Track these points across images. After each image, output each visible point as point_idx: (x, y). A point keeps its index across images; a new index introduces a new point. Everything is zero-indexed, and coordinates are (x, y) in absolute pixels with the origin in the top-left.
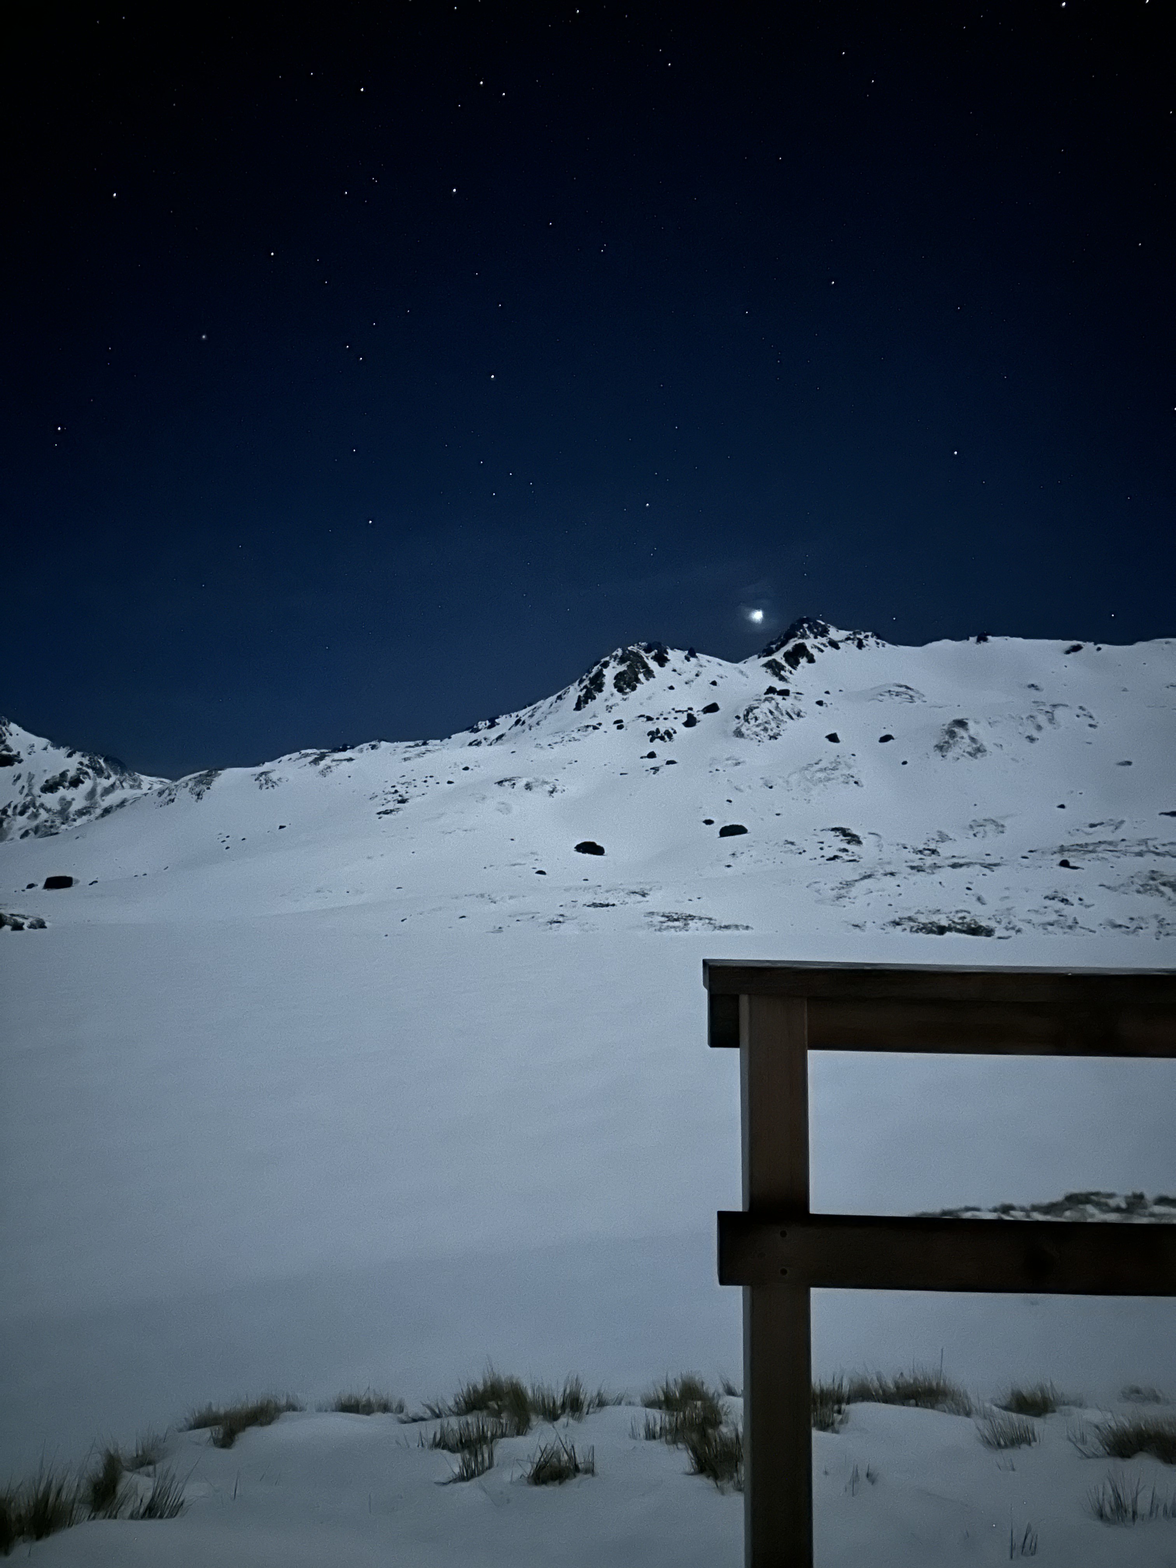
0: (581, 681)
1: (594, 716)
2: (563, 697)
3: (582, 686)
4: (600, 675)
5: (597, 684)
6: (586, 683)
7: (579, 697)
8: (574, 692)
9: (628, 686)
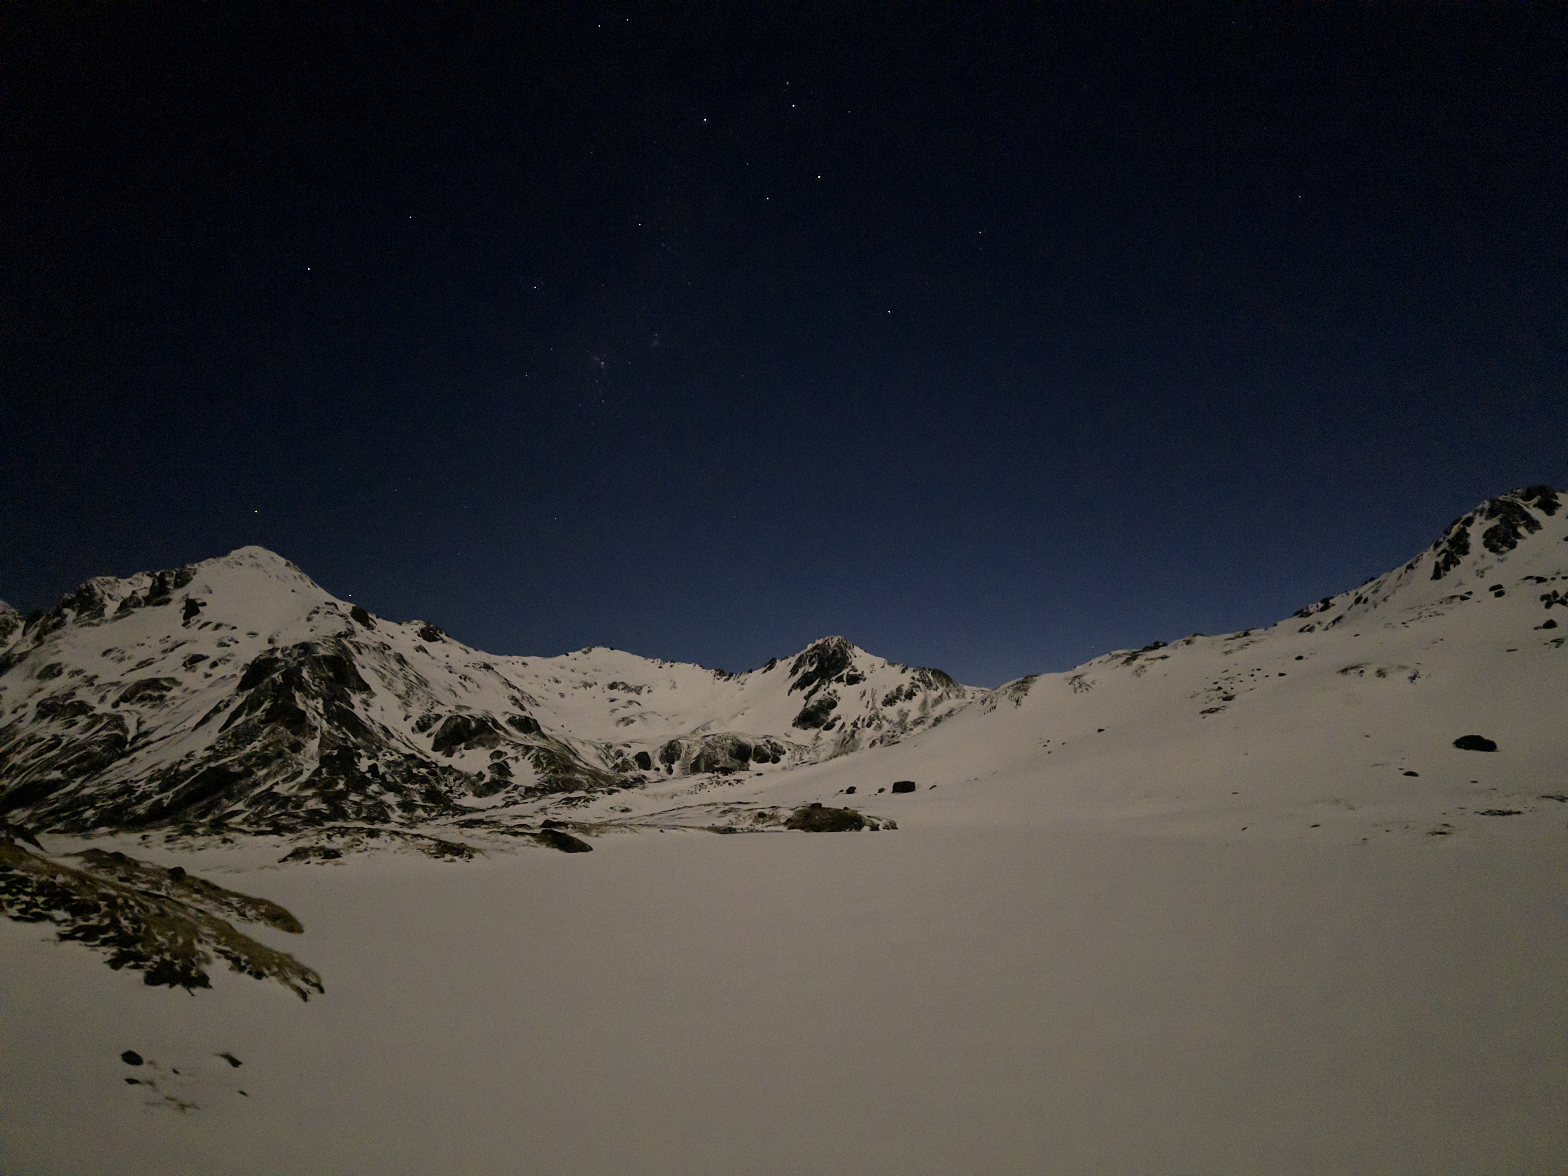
0: (1437, 545)
1: (1461, 584)
2: (1415, 566)
3: (1439, 550)
4: (1462, 535)
5: (1460, 545)
6: (1445, 545)
7: (1437, 563)
8: (1429, 559)
9: (1504, 543)
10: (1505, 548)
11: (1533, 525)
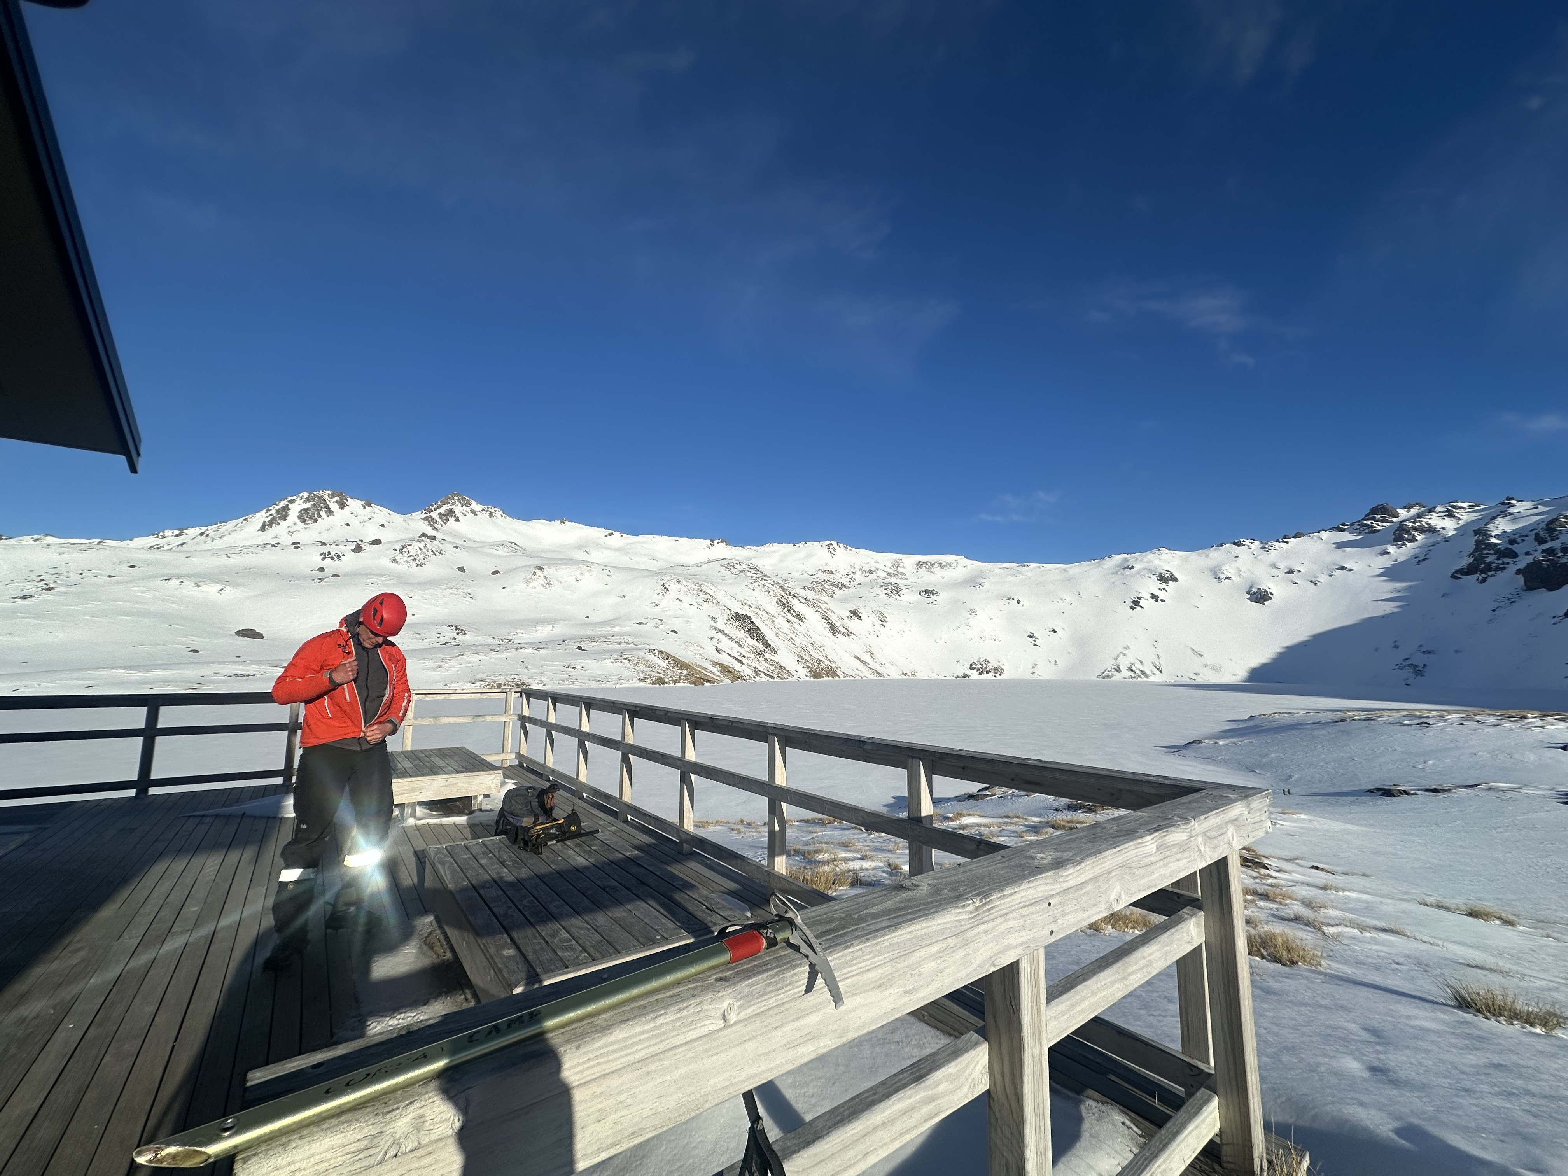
0: (268, 510)
1: (276, 537)
2: (249, 520)
3: (268, 514)
4: (286, 508)
5: (283, 514)
6: (273, 512)
7: (265, 522)
8: (262, 517)
9: (311, 518)
10: (310, 522)
11: (330, 512)
